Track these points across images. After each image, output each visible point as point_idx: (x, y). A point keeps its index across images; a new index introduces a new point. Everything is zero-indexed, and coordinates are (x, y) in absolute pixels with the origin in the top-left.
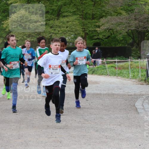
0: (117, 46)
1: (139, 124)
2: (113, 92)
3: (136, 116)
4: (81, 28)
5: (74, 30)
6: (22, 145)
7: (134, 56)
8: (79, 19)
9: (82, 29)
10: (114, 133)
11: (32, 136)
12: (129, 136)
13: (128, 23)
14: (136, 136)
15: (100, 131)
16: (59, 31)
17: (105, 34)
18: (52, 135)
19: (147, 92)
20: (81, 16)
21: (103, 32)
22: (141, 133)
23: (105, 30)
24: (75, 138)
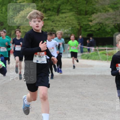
0: (107, 37)
2: (106, 74)
5: (71, 24)
6: (34, 116)
8: (75, 16)
9: (78, 23)
10: (108, 107)
13: (115, 18)
15: (96, 105)
16: (59, 25)
17: (96, 27)
18: (58, 109)
20: (77, 13)
21: (94, 26)
23: (96, 24)
24: (76, 111)
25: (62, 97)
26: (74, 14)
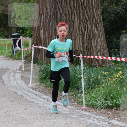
3: (3, 87)
7: (2, 36)
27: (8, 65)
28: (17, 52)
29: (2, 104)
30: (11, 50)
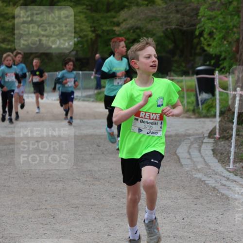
1: (183, 183)
3: (178, 171)
4: (89, 25)
7: (177, 71)
8: (85, 13)
9: (91, 27)
11: (6, 207)
12: (166, 204)
13: (166, 18)
14: (177, 203)
15: (118, 196)
17: (128, 36)
18: (39, 206)
19: (196, 130)
20: (89, 7)
21: (125, 33)
22: (185, 199)
23: (129, 30)
24: (77, 209)
25: (51, 181)
26: (85, 10)
27: (187, 128)
28: (205, 102)
29: (177, 202)
30: (193, 99)
